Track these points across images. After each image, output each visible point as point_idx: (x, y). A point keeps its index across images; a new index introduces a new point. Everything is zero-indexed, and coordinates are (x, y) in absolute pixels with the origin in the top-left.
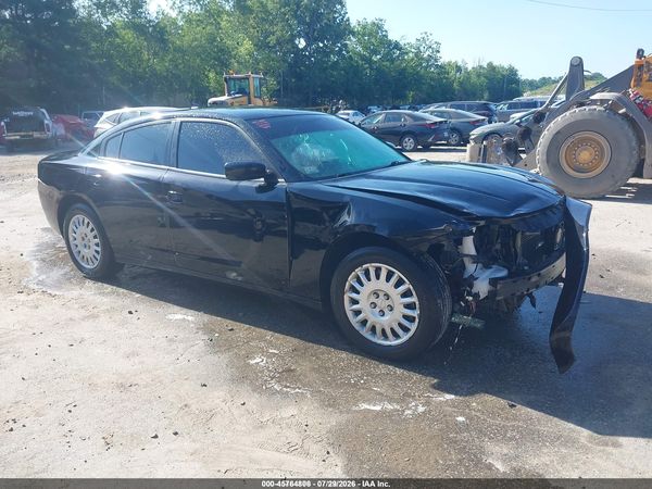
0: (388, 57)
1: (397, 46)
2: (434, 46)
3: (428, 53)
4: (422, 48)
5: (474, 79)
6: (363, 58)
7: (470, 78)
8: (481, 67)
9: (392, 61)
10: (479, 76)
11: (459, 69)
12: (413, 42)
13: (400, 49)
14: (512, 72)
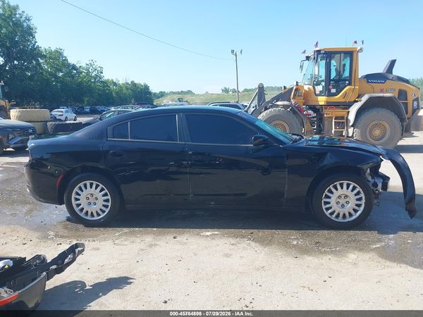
0: (69, 74)
1: (74, 67)
2: (99, 69)
3: (94, 73)
4: (90, 70)
5: (125, 91)
6: (50, 74)
7: (122, 90)
8: (127, 83)
9: (73, 77)
10: (127, 89)
11: (115, 84)
12: (84, 65)
13: (76, 69)
14: (147, 87)
